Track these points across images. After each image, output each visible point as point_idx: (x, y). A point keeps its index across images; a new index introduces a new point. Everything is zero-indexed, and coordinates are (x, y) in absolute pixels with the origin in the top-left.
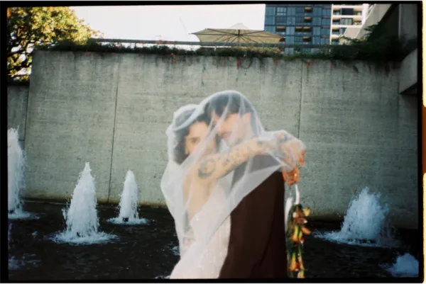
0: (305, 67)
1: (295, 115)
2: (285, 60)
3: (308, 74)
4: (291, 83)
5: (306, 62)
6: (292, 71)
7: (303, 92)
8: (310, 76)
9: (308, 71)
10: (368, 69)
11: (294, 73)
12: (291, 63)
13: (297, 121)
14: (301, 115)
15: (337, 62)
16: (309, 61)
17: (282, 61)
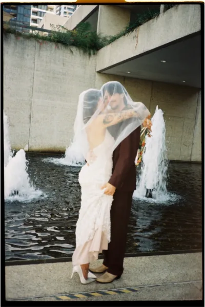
0: (38, 45)
1: (30, 80)
2: (24, 38)
3: (39, 51)
4: (28, 55)
5: (38, 41)
6: (29, 46)
7: (36, 63)
8: (41, 52)
9: (40, 48)
10: (78, 53)
11: (30, 48)
12: (27, 41)
13: (31, 84)
14: (34, 80)
15: (60, 45)
16: (40, 41)
17: (21, 38)
